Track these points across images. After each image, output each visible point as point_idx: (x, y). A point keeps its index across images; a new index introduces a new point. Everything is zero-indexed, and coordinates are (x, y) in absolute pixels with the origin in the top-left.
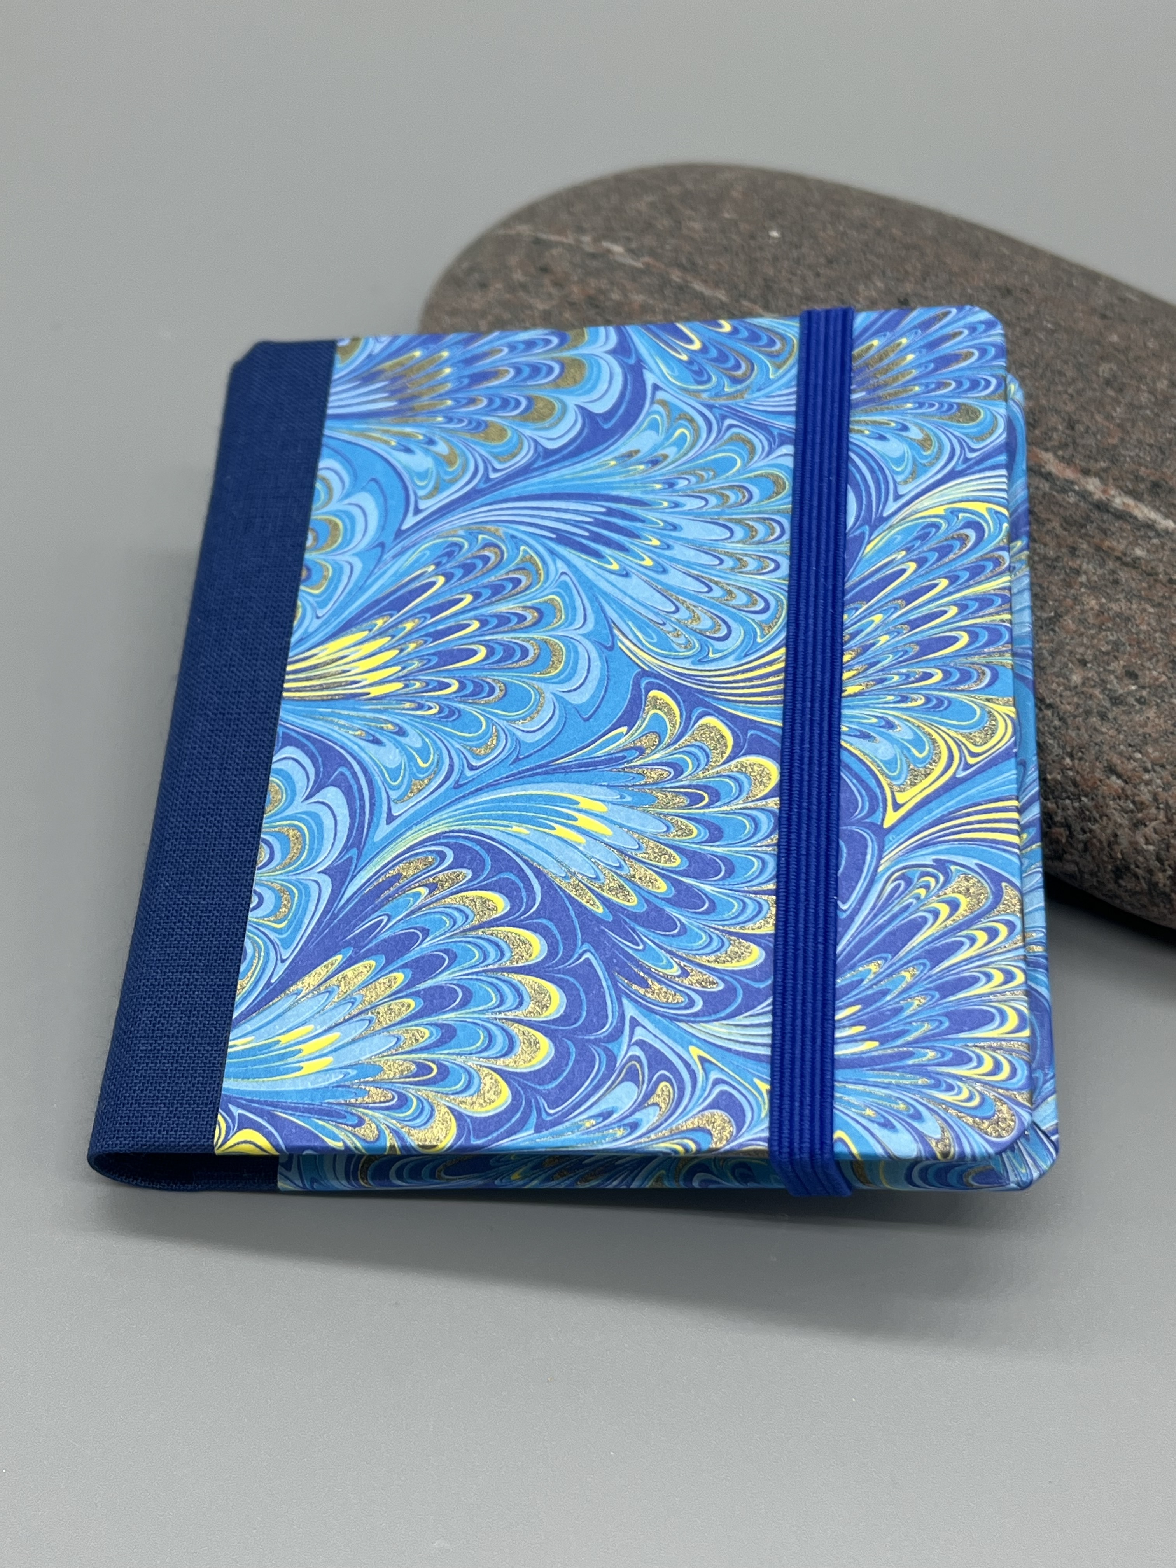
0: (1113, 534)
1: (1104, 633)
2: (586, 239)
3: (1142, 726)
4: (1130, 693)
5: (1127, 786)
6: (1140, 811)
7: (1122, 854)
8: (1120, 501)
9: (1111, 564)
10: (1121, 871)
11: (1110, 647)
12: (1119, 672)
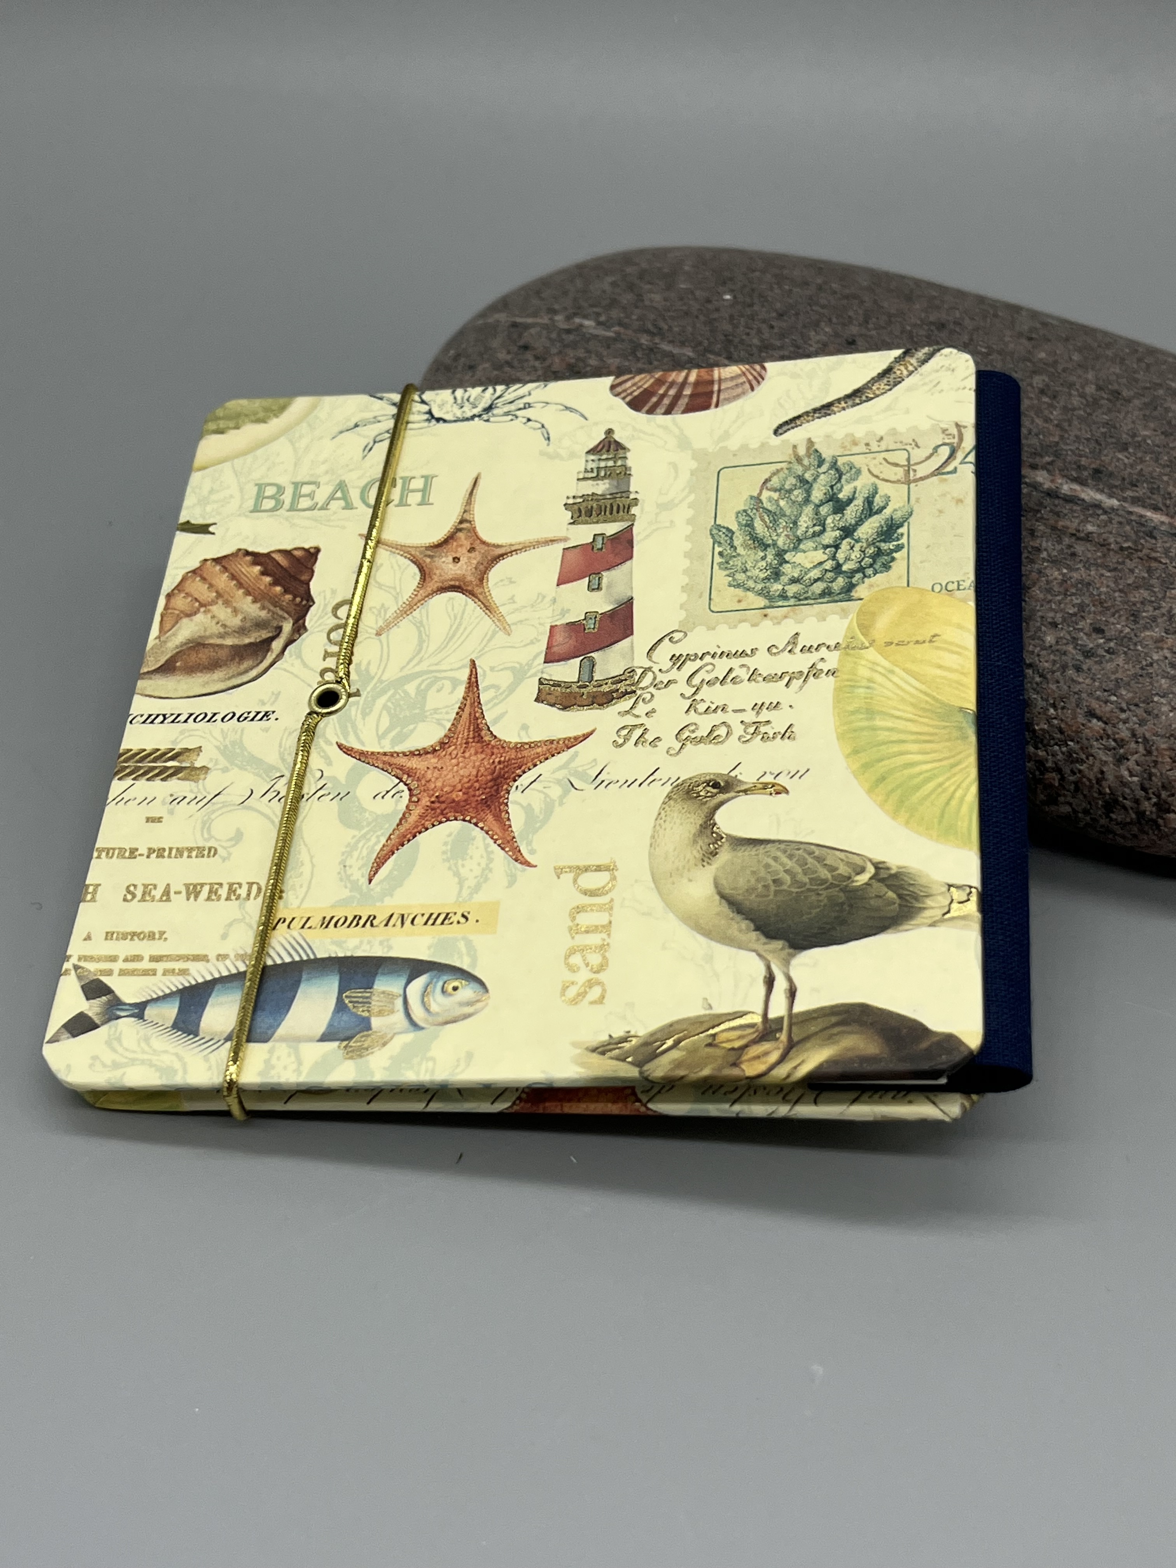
0: (1066, 515)
1: (1069, 598)
2: (559, 318)
3: (1114, 673)
4: (1098, 646)
5: (1107, 727)
6: (1122, 747)
7: (1110, 787)
8: (1067, 488)
9: (1067, 541)
10: (1112, 804)
11: (1076, 609)
12: (1087, 630)
